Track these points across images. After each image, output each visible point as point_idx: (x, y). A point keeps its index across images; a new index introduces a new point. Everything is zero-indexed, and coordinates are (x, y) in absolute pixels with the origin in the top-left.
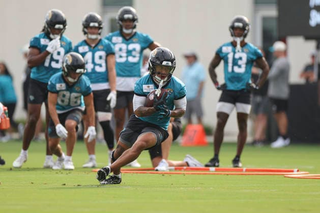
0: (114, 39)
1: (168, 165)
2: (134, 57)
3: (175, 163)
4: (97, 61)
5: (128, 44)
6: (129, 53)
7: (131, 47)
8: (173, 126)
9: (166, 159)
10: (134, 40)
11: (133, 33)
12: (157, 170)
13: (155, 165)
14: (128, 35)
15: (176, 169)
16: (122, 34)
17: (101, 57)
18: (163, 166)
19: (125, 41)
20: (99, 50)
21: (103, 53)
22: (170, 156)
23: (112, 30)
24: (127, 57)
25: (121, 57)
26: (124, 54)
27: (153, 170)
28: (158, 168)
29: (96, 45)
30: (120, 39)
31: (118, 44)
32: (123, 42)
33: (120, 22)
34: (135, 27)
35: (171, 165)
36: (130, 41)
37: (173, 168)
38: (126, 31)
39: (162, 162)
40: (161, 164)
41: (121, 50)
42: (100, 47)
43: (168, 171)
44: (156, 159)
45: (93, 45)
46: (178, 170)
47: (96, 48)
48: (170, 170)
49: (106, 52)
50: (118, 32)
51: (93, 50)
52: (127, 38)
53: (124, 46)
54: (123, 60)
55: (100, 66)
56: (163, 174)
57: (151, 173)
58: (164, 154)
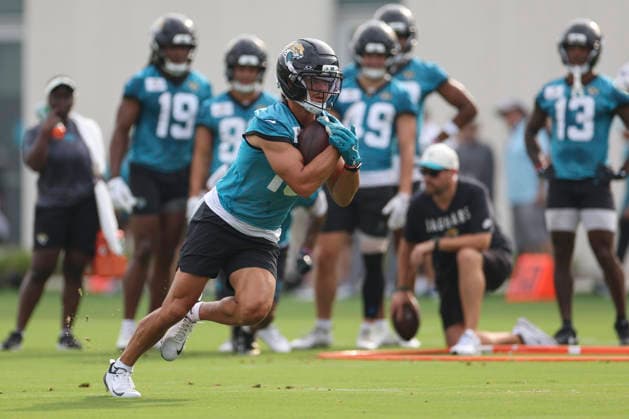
1: (478, 341)
3: (494, 336)
4: (373, 122)
9: (474, 327)
12: (455, 353)
13: (451, 341)
15: (496, 351)
17: (382, 117)
18: (468, 345)
20: (380, 101)
21: (388, 109)
27: (447, 352)
28: (458, 348)
35: (485, 342)
37: (489, 348)
39: (467, 336)
40: (463, 340)
42: (385, 95)
43: (479, 356)
44: (453, 330)
45: (372, 89)
46: (499, 353)
47: (376, 97)
48: (484, 352)
49: (396, 108)
51: (369, 99)
55: (378, 133)
56: (469, 361)
57: (442, 360)
58: (469, 319)
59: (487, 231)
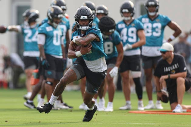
0: (143, 20)
1: (182, 108)
2: (157, 32)
3: (187, 107)
4: (130, 34)
5: (152, 23)
6: (153, 29)
7: (155, 25)
8: (186, 81)
9: (181, 104)
10: (157, 20)
11: (157, 16)
12: (174, 112)
13: (173, 108)
15: (187, 111)
16: (149, 17)
17: (132, 32)
18: (178, 109)
19: (150, 21)
20: (132, 27)
21: (134, 29)
22: (183, 102)
24: (152, 32)
25: (148, 32)
26: (150, 31)
27: (171, 112)
28: (175, 110)
29: (130, 24)
30: (147, 20)
31: (146, 23)
32: (149, 22)
33: (147, 8)
34: (157, 11)
35: (184, 108)
36: (154, 21)
39: (178, 106)
40: (177, 107)
41: (148, 27)
42: (133, 25)
43: (182, 113)
44: (173, 104)
45: (128, 23)
46: (189, 112)
47: (130, 26)
48: (183, 112)
50: (146, 15)
51: (128, 27)
52: (152, 19)
53: (150, 25)
55: (132, 38)
57: (170, 114)
58: (179, 101)
59: (185, 71)
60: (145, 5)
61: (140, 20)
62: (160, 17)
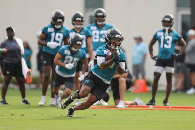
0: (92, 28)
1: (124, 104)
5: (100, 31)
7: (102, 32)
9: (122, 100)
11: (103, 24)
12: (117, 107)
13: (116, 104)
14: (100, 25)
15: (129, 107)
16: (97, 25)
17: (83, 39)
18: (121, 105)
20: (82, 34)
23: (91, 22)
24: (100, 38)
25: (96, 38)
26: (98, 37)
27: (115, 107)
28: (118, 106)
29: (80, 31)
30: (95, 28)
31: (94, 31)
32: (97, 30)
33: (96, 18)
34: (104, 21)
35: (126, 104)
36: (101, 29)
37: (127, 106)
38: (99, 23)
39: (120, 102)
40: (120, 103)
41: (96, 34)
42: (82, 32)
43: (124, 108)
44: (117, 100)
45: (78, 31)
48: (126, 107)
49: (86, 36)
50: (94, 24)
52: (100, 27)
53: (98, 32)
54: (97, 40)
56: (121, 109)
57: (114, 109)
58: (121, 97)
59: (126, 72)
60: (93, 15)
61: (89, 28)
62: (106, 26)
